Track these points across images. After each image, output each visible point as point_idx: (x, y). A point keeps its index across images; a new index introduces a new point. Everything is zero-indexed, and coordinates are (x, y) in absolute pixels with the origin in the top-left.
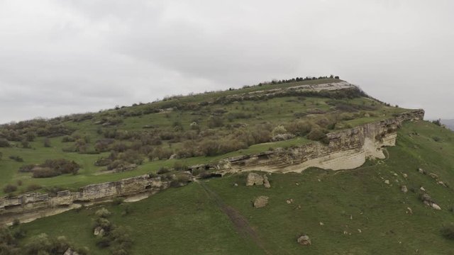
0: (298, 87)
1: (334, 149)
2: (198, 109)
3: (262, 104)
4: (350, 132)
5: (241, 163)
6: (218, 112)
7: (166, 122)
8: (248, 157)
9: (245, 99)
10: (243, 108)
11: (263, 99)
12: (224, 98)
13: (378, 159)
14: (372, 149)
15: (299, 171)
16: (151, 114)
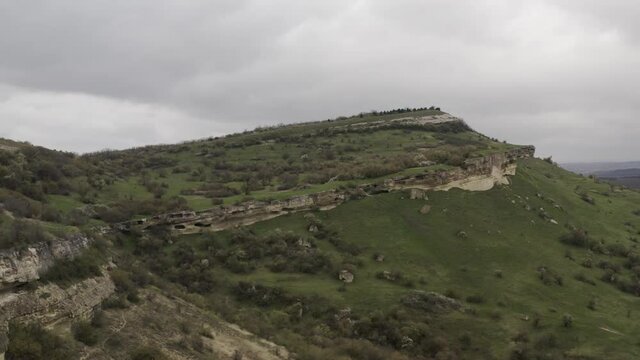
0: (402, 119)
1: (471, 174)
2: (302, 142)
3: (367, 137)
4: (482, 160)
5: (401, 182)
6: (325, 144)
7: (272, 154)
8: (408, 178)
9: (349, 131)
10: (349, 141)
11: (368, 131)
12: (326, 130)
13: (503, 184)
14: (499, 175)
15: (446, 189)
16: (253, 146)
